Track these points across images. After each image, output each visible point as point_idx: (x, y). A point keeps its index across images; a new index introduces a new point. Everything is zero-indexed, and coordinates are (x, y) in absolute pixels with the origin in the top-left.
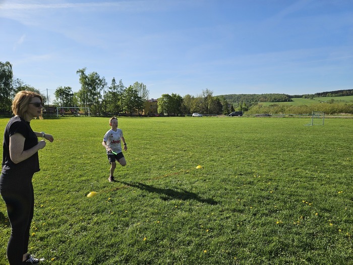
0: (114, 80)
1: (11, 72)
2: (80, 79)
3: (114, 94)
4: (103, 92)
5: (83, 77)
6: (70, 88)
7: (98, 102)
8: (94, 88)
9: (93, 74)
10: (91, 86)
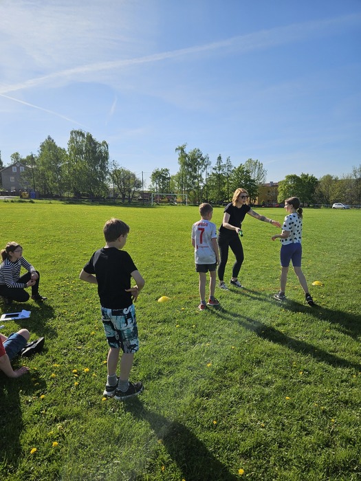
0: (220, 158)
1: (107, 153)
2: (179, 159)
3: (219, 176)
4: (205, 174)
5: (182, 156)
6: (167, 170)
7: (199, 187)
8: (195, 170)
9: (194, 151)
10: (191, 167)
